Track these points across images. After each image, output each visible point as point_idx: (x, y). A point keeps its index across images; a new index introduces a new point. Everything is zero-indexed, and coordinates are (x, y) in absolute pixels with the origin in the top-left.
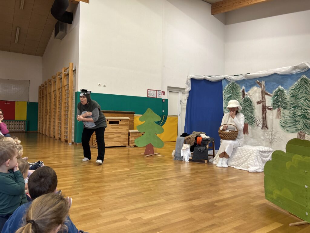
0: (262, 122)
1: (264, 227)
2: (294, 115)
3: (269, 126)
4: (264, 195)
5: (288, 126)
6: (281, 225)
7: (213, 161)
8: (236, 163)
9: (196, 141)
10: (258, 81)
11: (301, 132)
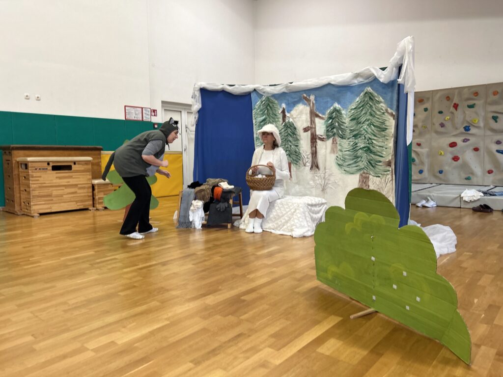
0: (310, 160)
1: (316, 326)
2: (355, 147)
3: (321, 165)
4: (314, 272)
5: (347, 164)
6: (340, 319)
7: (239, 225)
8: (274, 225)
9: (213, 195)
10: (305, 95)
11: (364, 173)
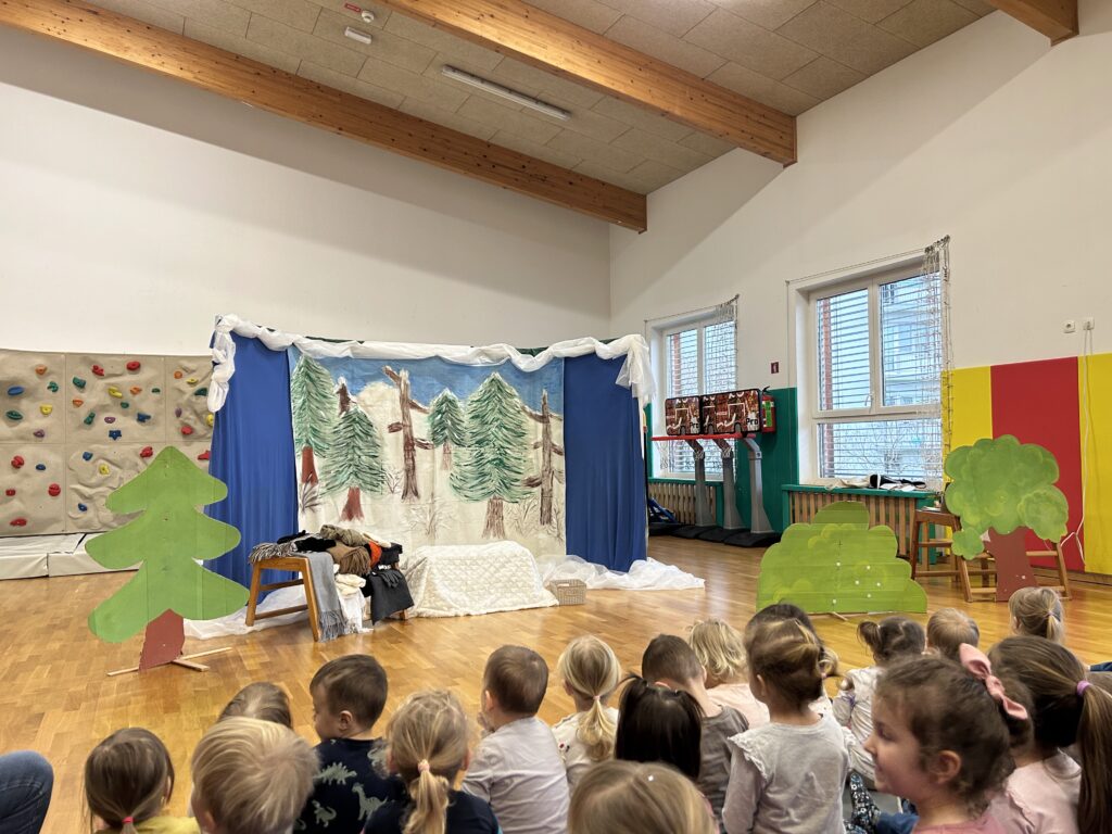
0: (403, 481)
2: (480, 460)
3: (421, 490)
5: (469, 485)
10: (390, 368)
11: (495, 498)
